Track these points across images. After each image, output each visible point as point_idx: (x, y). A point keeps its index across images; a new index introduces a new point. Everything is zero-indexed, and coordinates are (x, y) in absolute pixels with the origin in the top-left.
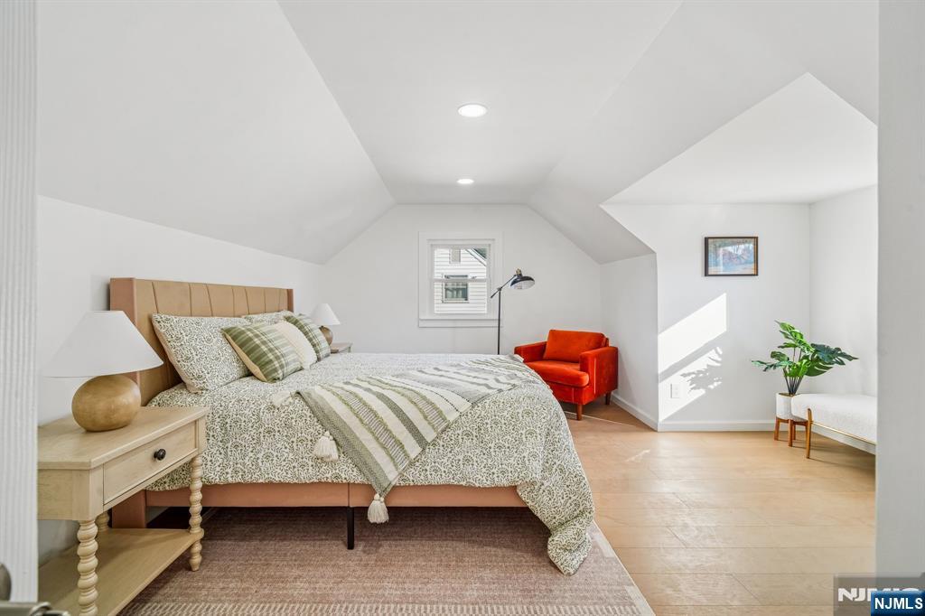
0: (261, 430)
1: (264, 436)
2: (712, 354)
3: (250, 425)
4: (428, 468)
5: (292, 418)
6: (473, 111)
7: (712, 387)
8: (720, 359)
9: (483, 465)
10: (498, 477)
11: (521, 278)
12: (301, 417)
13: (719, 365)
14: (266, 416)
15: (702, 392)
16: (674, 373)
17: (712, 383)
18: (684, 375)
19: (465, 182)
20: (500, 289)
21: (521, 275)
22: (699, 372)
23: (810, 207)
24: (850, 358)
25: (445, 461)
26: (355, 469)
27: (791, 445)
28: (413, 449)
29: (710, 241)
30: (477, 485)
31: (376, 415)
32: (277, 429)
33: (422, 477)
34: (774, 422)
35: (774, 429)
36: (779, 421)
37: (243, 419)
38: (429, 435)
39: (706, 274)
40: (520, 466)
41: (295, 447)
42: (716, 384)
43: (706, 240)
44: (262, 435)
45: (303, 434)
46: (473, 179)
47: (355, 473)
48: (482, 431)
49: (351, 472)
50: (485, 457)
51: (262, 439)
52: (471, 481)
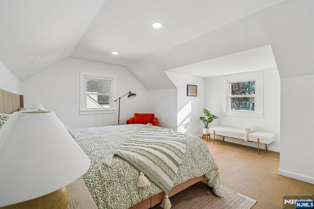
0: (105, 183)
1: (107, 187)
2: (188, 119)
3: (97, 182)
4: (182, 176)
5: (121, 171)
6: (157, 26)
7: (188, 128)
8: (190, 120)
9: (197, 168)
10: (205, 171)
11: (131, 95)
12: (125, 168)
13: (189, 121)
14: (105, 174)
15: (186, 130)
16: (180, 125)
17: (188, 127)
18: (183, 125)
19: (115, 53)
20: (120, 98)
21: (131, 93)
22: (186, 124)
23: (206, 79)
24: (217, 118)
25: (185, 170)
26: (156, 187)
27: (207, 141)
28: (175, 169)
29: (189, 86)
30: (198, 176)
31: (159, 158)
32: (114, 180)
33: (181, 181)
34: (202, 135)
35: (202, 137)
36: (204, 135)
37: (90, 180)
38: (179, 161)
39: (187, 95)
40: (211, 164)
41: (127, 187)
42: (189, 127)
43: (188, 85)
44: (106, 186)
45: (129, 178)
46: (119, 53)
47: (157, 190)
48: (193, 155)
49: (155, 189)
50: (197, 164)
51: (107, 189)
52: (196, 175)
